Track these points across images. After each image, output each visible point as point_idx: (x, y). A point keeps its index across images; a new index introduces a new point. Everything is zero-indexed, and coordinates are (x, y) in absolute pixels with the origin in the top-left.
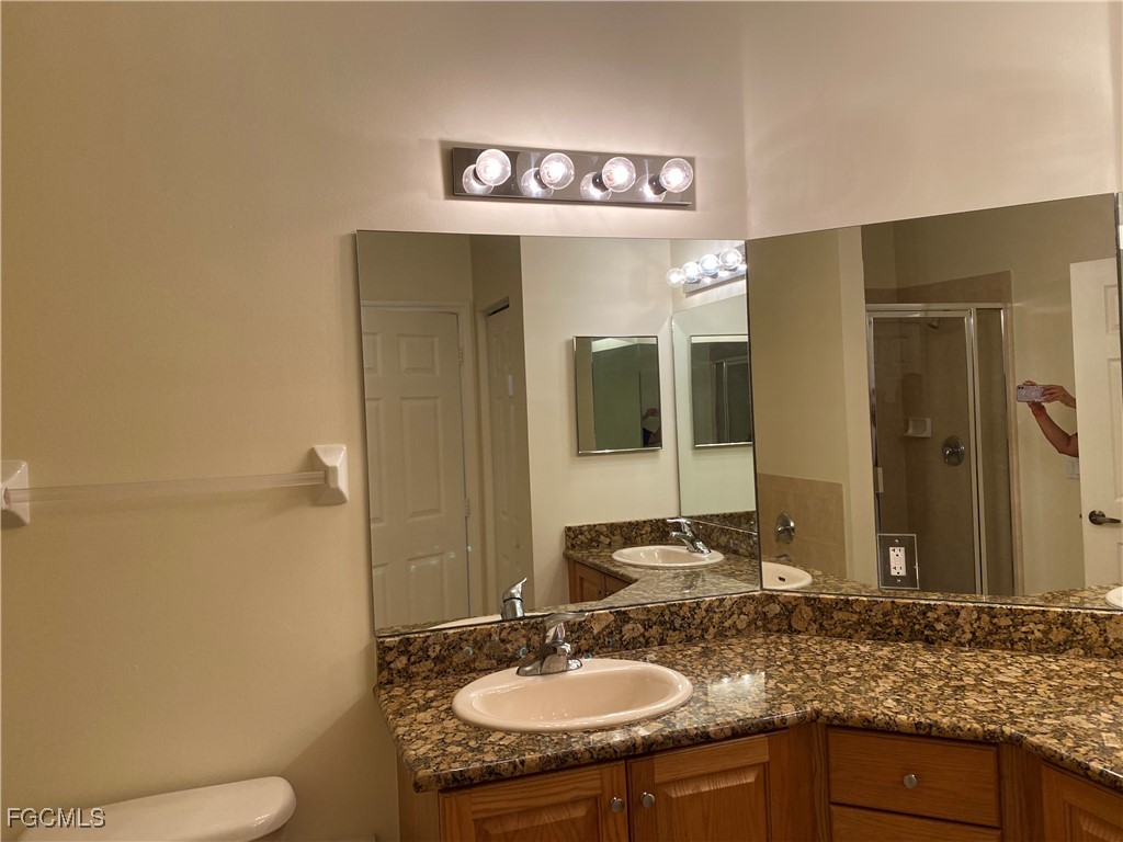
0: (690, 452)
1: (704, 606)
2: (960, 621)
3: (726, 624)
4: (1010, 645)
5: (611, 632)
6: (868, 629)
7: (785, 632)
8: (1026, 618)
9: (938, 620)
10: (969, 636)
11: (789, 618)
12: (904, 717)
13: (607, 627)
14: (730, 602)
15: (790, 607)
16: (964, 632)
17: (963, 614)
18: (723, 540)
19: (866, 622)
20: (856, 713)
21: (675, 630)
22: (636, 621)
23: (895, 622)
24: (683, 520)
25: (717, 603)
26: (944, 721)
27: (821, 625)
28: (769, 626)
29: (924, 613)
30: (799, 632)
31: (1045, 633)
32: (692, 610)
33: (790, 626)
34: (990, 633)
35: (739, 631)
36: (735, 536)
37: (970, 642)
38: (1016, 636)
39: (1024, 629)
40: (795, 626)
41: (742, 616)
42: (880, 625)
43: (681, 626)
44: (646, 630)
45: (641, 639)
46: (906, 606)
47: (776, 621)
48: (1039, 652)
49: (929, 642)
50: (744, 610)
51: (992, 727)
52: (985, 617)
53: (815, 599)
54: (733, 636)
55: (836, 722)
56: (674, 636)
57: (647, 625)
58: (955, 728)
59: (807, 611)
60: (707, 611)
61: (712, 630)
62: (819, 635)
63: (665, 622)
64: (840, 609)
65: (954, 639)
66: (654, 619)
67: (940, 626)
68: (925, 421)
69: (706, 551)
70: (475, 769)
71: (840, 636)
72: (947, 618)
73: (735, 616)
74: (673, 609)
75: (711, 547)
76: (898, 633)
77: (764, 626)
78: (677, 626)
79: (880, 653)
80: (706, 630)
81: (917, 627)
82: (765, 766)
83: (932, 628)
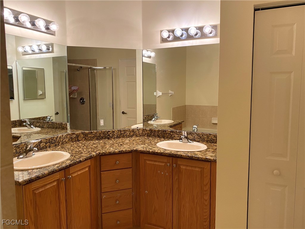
0: (23, 101)
1: (59, 137)
2: (115, 133)
3: (64, 141)
4: (123, 137)
5: (38, 146)
6: (96, 138)
7: (77, 141)
8: (127, 131)
9: (110, 134)
10: (116, 136)
11: (78, 138)
12: (117, 150)
13: (36, 145)
14: (64, 136)
15: (78, 135)
16: (115, 136)
17: (115, 132)
18: (38, 124)
19: (95, 136)
20: (107, 152)
21: (52, 143)
22: (43, 142)
23: (102, 135)
24: (26, 120)
25: (62, 136)
26: (124, 149)
27: (85, 138)
28: (73, 140)
29: (108, 133)
30: (80, 141)
31: (130, 134)
32: (56, 138)
33: (78, 140)
34: (120, 135)
35: (66, 142)
36: (42, 123)
37: (116, 137)
38: (125, 135)
39: (126, 133)
40: (79, 139)
41: (67, 139)
42: (98, 136)
43: (54, 142)
44: (46, 144)
45: (45, 147)
46: (104, 132)
47: (74, 139)
48: (128, 137)
49: (108, 139)
50: (67, 137)
51: (132, 149)
52: (119, 132)
53: (84, 133)
54: (65, 144)
55: (103, 154)
56: (52, 145)
57: (46, 143)
58: (126, 150)
59: (82, 136)
60: (59, 138)
61: (61, 143)
62: (85, 141)
63: (50, 142)
64: (90, 134)
65: (113, 137)
66: (48, 141)
67: (111, 135)
68: (75, 94)
69: (34, 128)
70: (33, 177)
71: (90, 140)
72: (112, 133)
73: (65, 139)
74: (52, 138)
75: (36, 127)
76: (102, 138)
77: (71, 140)
78: (53, 142)
79: (100, 142)
80: (59, 143)
81: (106, 136)
82: (89, 166)
83: (109, 136)
